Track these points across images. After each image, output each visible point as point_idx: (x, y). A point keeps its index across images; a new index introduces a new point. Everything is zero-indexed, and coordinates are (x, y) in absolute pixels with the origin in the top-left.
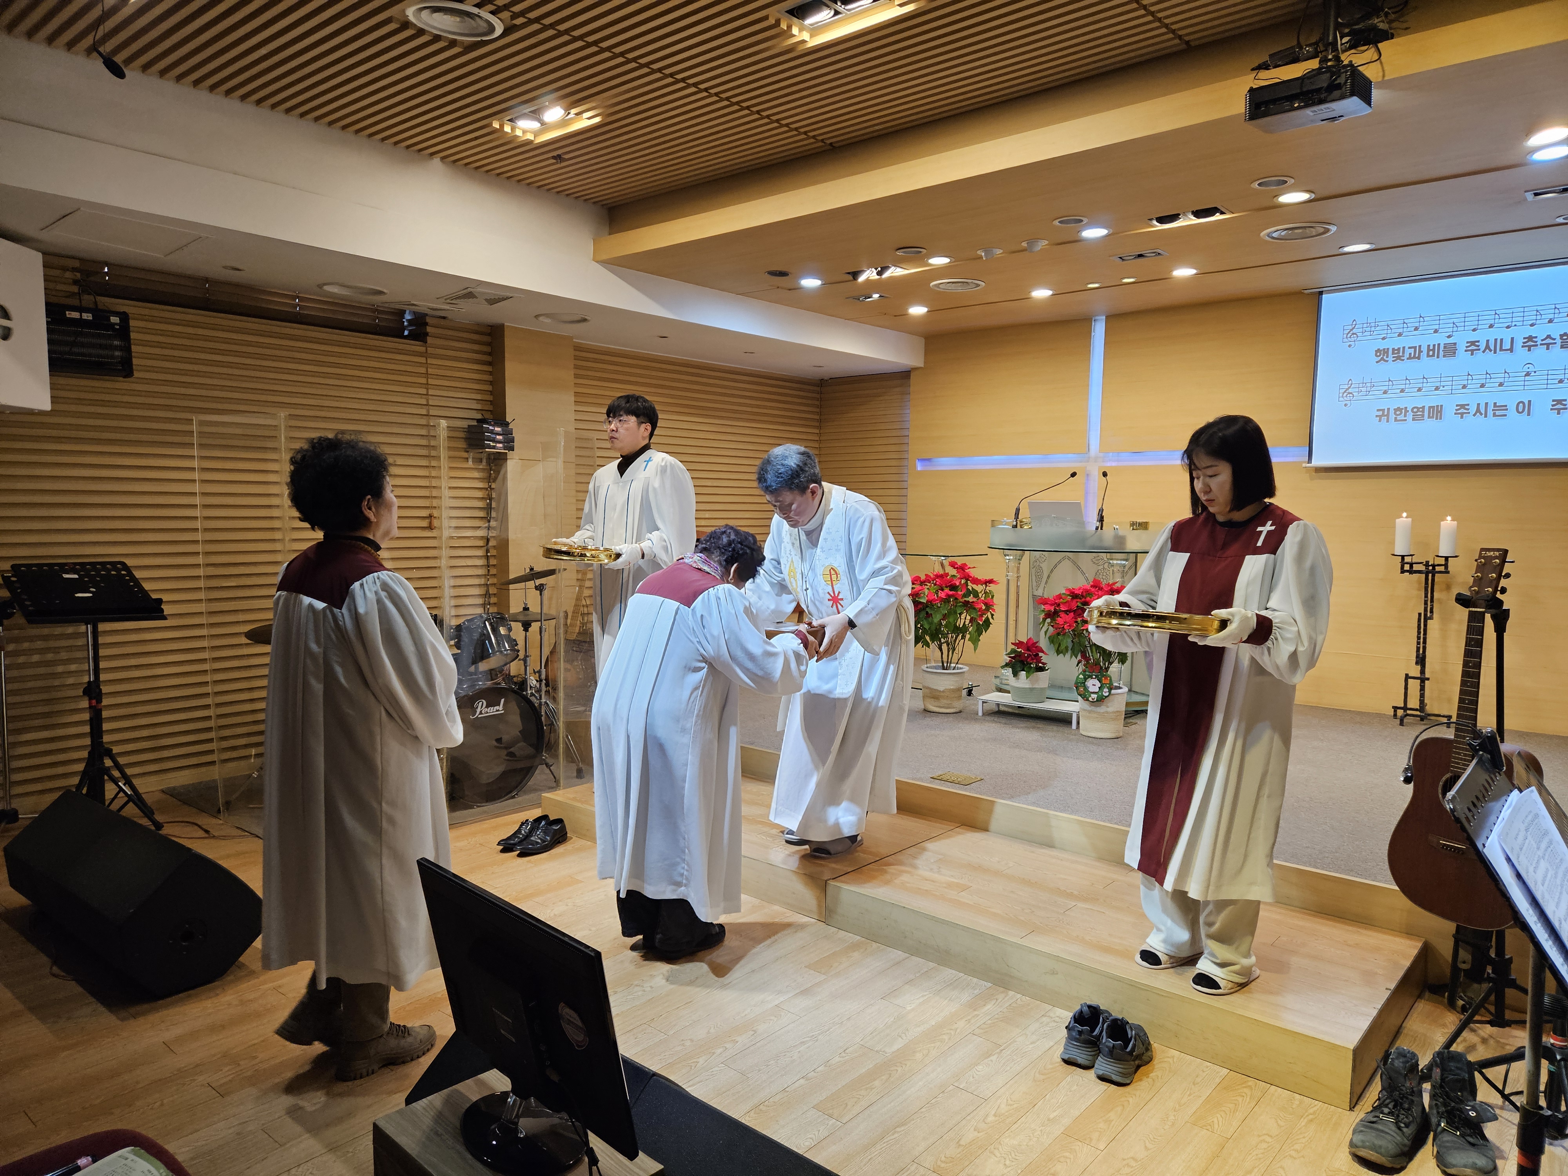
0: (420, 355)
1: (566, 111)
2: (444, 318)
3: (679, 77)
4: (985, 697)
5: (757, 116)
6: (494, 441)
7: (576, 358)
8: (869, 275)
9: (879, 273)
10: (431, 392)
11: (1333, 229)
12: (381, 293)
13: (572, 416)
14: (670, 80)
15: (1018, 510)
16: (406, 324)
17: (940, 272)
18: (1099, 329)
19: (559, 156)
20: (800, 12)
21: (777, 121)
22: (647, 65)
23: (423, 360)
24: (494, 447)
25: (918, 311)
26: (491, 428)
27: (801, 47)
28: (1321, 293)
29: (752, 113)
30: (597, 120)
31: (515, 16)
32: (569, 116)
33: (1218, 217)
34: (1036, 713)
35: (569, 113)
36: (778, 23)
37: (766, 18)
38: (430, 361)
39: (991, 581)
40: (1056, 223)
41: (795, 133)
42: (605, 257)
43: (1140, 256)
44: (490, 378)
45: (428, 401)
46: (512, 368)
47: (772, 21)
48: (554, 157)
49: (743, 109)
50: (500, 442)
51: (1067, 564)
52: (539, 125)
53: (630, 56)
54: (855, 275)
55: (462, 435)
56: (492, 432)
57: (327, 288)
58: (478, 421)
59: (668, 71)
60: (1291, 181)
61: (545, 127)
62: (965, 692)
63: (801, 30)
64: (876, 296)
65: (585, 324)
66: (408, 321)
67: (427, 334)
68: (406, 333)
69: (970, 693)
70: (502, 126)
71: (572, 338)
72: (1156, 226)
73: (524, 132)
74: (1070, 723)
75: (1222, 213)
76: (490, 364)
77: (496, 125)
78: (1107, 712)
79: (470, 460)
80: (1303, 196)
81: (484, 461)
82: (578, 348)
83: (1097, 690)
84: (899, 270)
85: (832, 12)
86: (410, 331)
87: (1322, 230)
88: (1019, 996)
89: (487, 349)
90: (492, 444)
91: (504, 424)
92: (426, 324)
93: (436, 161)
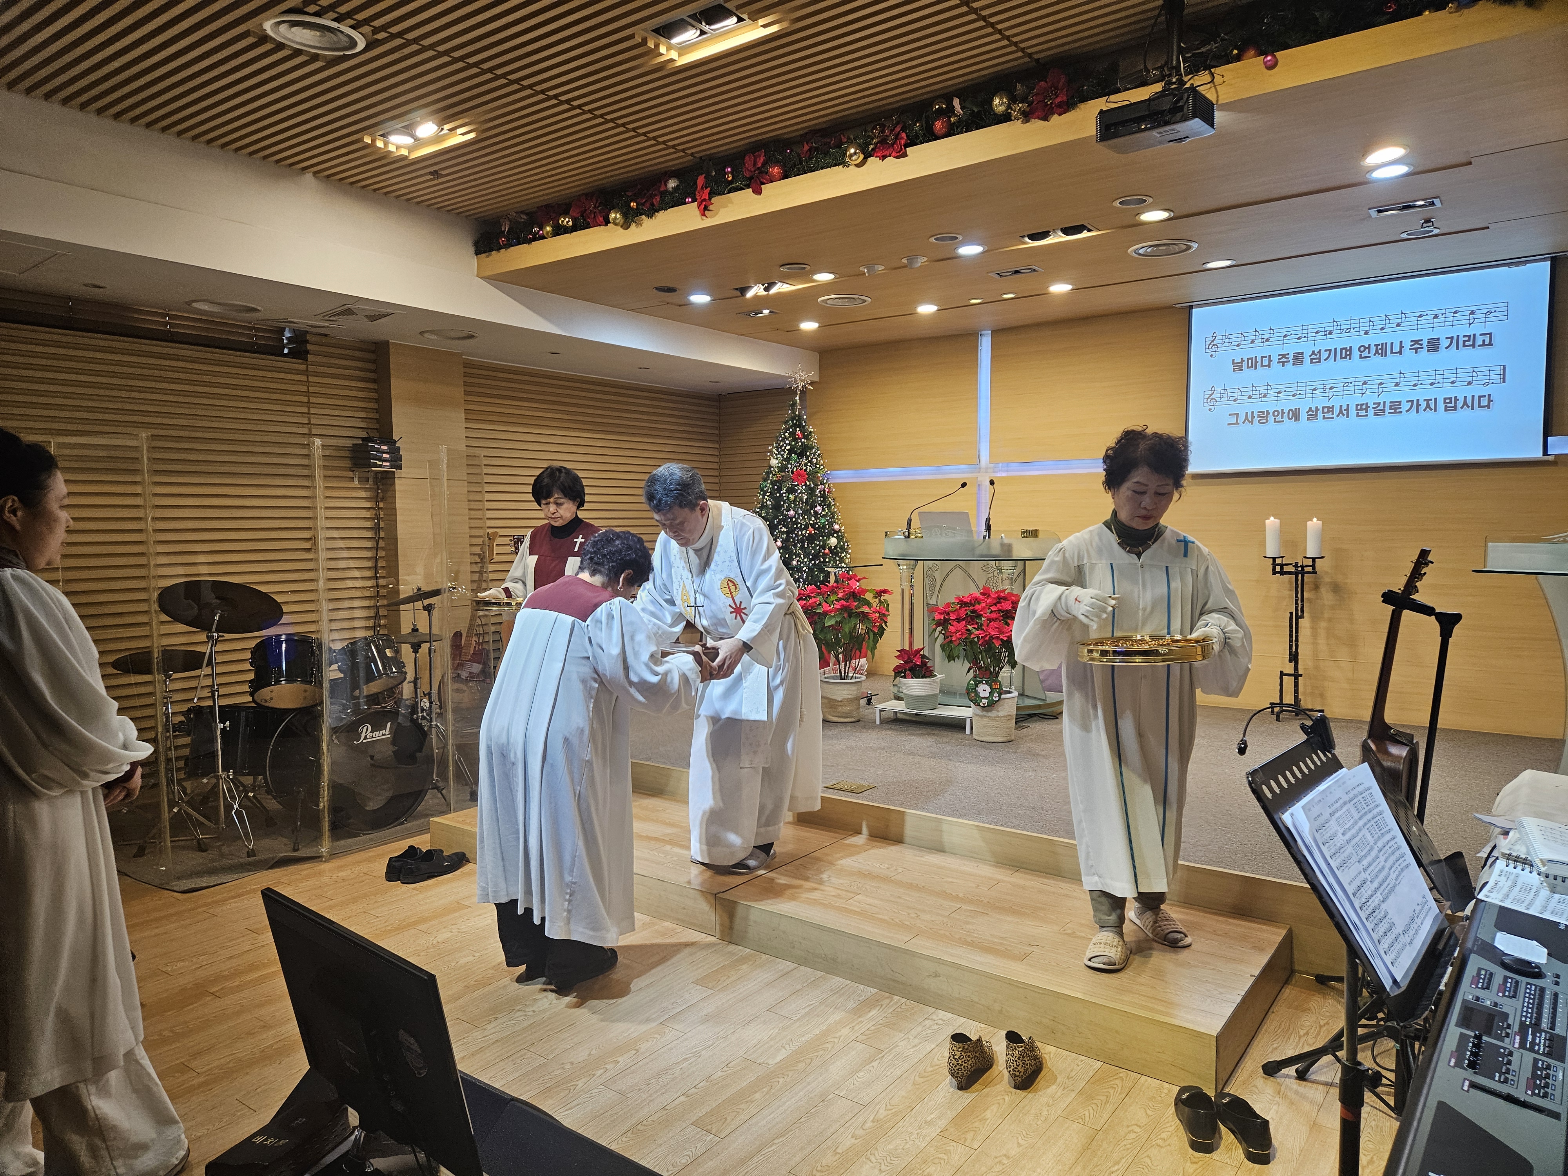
0: (301, 373)
1: (439, 127)
2: (326, 335)
3: (551, 93)
4: (882, 706)
5: (633, 133)
6: (380, 459)
7: (466, 375)
8: (756, 291)
9: (766, 289)
10: (312, 411)
11: (1195, 246)
12: (255, 310)
13: (463, 434)
14: (542, 97)
15: (910, 521)
16: (285, 341)
17: (826, 288)
18: (985, 343)
19: (436, 172)
20: (667, 31)
21: (654, 138)
22: (517, 81)
23: (304, 378)
24: (380, 466)
25: (809, 326)
26: (377, 446)
27: (670, 66)
28: (1191, 307)
29: (628, 131)
30: (472, 136)
31: (376, 31)
32: (443, 132)
33: (1085, 234)
34: (932, 719)
35: (442, 129)
36: (644, 42)
37: (632, 36)
38: (311, 379)
39: (885, 591)
40: (932, 240)
41: (672, 150)
42: (489, 273)
43: (1017, 272)
44: (375, 395)
45: (309, 419)
46: (397, 386)
47: (638, 39)
48: (430, 173)
49: (618, 126)
50: (386, 461)
51: (958, 571)
52: (413, 140)
53: (499, 72)
54: (743, 290)
55: (348, 454)
56: (378, 450)
57: (194, 305)
58: (363, 439)
59: (538, 88)
60: (1150, 200)
61: (419, 143)
62: (863, 702)
63: (669, 48)
64: (766, 312)
65: (471, 340)
66: (288, 338)
67: (307, 352)
68: (286, 351)
69: (869, 702)
70: (373, 141)
71: (462, 354)
72: (1028, 243)
73: (398, 147)
74: (965, 728)
75: (1089, 230)
76: (374, 381)
77: (367, 140)
78: (998, 717)
79: (356, 479)
80: (1163, 215)
81: (371, 480)
82: (468, 365)
83: (988, 695)
84: (785, 285)
85: (698, 32)
86: (290, 349)
87: (1184, 247)
88: (904, 1000)
89: (372, 366)
90: (378, 462)
91: (391, 442)
92: (307, 342)
93: (309, 176)
